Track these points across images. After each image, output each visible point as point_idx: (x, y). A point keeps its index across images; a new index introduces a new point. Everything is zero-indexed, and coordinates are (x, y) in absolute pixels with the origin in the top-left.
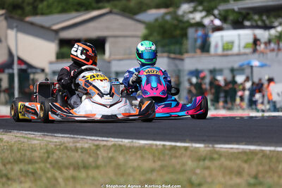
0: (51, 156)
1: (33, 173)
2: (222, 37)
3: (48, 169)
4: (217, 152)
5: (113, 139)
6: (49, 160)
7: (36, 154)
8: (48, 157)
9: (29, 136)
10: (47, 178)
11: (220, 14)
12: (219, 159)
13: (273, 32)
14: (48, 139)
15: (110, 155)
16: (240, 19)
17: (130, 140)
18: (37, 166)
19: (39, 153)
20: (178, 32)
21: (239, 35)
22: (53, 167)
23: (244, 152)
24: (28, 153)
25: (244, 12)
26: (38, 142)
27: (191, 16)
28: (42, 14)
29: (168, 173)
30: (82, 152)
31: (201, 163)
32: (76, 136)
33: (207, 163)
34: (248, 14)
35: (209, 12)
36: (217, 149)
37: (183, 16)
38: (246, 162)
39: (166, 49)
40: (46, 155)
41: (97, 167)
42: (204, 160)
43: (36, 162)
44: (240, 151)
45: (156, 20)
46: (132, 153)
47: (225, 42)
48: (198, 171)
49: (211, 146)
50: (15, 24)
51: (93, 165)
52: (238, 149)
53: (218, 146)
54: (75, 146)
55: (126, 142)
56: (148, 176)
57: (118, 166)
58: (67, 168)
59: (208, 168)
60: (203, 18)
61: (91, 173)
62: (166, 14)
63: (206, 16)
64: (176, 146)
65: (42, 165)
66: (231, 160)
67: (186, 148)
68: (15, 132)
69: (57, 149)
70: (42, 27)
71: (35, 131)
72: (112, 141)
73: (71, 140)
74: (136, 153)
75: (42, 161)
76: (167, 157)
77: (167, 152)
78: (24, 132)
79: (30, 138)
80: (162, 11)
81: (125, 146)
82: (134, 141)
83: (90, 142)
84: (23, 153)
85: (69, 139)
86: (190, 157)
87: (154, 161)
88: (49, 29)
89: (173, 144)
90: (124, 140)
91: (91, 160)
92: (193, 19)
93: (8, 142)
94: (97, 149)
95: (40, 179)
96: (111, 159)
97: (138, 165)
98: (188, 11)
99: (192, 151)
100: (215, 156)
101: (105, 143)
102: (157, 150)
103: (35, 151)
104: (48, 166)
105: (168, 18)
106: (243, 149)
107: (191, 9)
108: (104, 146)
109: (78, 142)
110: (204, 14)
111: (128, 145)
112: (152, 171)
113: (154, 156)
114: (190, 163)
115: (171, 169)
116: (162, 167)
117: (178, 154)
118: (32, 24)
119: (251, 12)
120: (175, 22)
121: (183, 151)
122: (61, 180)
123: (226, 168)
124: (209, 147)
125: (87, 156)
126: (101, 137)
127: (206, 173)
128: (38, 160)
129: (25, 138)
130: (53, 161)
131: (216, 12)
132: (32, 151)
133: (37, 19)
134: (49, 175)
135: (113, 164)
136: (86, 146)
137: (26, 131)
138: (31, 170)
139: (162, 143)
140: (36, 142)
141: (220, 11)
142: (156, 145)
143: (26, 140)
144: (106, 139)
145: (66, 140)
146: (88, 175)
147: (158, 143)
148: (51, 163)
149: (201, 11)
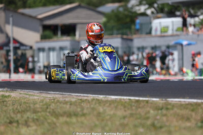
0: (49, 107)
1: (37, 120)
2: (160, 23)
3: (48, 116)
4: (170, 104)
5: (91, 95)
6: (48, 110)
7: (38, 106)
8: (47, 108)
9: (30, 93)
10: (49, 123)
11: (158, 7)
12: (172, 109)
13: (197, 19)
14: (44, 95)
15: (92, 106)
16: (173, 10)
17: (104, 96)
18: (39, 114)
19: (39, 105)
20: (128, 20)
21: (173, 22)
22: (52, 115)
23: (190, 104)
24: (32, 106)
25: (176, 5)
26: (37, 97)
27: (137, 8)
28: (30, 7)
29: (137, 119)
30: (71, 104)
31: (160, 112)
32: (64, 93)
33: (164, 112)
34: (178, 6)
35: (151, 5)
36: (170, 102)
37: (132, 8)
38: (193, 110)
39: (120, 32)
40: (45, 106)
41: (84, 115)
42: (161, 109)
43: (38, 112)
44: (187, 103)
45: (113, 11)
46: (108, 104)
47: (162, 27)
48: (158, 117)
49: (164, 99)
50: (11, 14)
51: (80, 113)
52: (184, 101)
53: (170, 100)
54: (65, 100)
55: (101, 97)
56: (122, 121)
57: (99, 114)
58: (62, 115)
59: (165, 115)
60: (146, 9)
61: (79, 119)
62: (120, 7)
63: (148, 8)
64: (139, 100)
65: (43, 113)
66: (181, 110)
67: (147, 102)
68: (19, 90)
69: (52, 102)
70: (30, 17)
71: (34, 90)
72: (91, 96)
73: (61, 96)
74: (110, 104)
75: (43, 111)
76: (134, 108)
77: (133, 104)
78: (26, 91)
79: (31, 95)
80: (116, 5)
81: (101, 100)
82: (107, 96)
83: (75, 97)
84: (28, 105)
85: (59, 96)
86: (150, 108)
87: (125, 111)
88: (35, 18)
89: (137, 98)
90: (99, 96)
91: (79, 110)
92: (139, 10)
93: (15, 98)
94: (81, 103)
95: (43, 123)
96: (93, 109)
97: (114, 114)
98: (135, 4)
99: (152, 103)
100: (169, 107)
101: (86, 98)
102: (126, 102)
103: (36, 104)
104: (48, 114)
105: (121, 9)
106: (189, 102)
107: (138, 3)
108: (86, 100)
109: (66, 97)
110: (147, 6)
111: (103, 99)
112: (124, 117)
113: (125, 107)
114: (152, 112)
115: (138, 116)
116: (131, 115)
117: (141, 106)
118: (23, 14)
119: (181, 5)
120: (126, 13)
121: (145, 103)
122: (58, 124)
123: (178, 115)
124: (162, 100)
125: (75, 107)
126: (82, 93)
127: (164, 119)
128: (40, 110)
129: (27, 94)
130: (51, 111)
131: (156, 5)
132: (34, 104)
133: (27, 11)
134: (49, 121)
135: (95, 113)
136: (73, 100)
137: (26, 89)
138: (35, 117)
139: (128, 98)
140: (35, 97)
141: (158, 4)
142: (124, 99)
143: (27, 96)
144: (86, 95)
145: (57, 96)
146: (77, 121)
147: (125, 98)
148: (49, 112)
149: (145, 5)
